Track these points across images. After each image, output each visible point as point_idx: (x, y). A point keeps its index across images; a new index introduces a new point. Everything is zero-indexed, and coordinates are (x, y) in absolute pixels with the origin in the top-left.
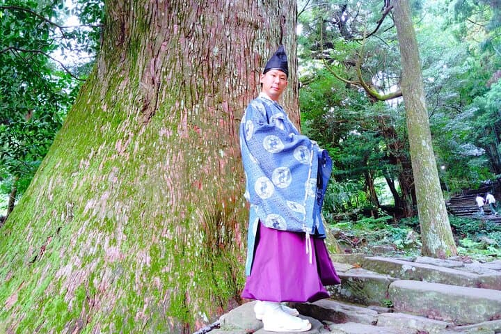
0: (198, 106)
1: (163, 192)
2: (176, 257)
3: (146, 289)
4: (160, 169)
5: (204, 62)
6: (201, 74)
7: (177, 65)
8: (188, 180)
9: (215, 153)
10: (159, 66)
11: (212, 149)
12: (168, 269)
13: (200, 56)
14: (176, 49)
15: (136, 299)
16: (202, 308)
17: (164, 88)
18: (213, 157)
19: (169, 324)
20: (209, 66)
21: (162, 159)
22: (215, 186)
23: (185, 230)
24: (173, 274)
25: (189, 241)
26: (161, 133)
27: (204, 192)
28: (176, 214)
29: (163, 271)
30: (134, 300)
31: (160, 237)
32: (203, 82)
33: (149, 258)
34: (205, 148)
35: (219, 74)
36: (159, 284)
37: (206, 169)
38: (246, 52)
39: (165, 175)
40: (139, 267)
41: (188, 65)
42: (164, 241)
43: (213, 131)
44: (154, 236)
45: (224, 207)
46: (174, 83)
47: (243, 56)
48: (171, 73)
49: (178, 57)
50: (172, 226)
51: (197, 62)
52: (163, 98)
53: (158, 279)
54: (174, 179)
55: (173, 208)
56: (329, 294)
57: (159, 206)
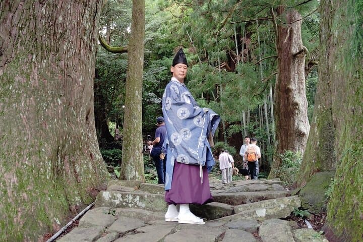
0: (45, 61)
1: (20, 127)
2: (35, 179)
3: (17, 201)
4: (16, 109)
5: (51, 27)
6: (49, 36)
7: (31, 24)
8: (38, 120)
9: (56, 101)
10: (15, 21)
11: (53, 97)
12: (30, 188)
13: (49, 20)
14: (31, 10)
15: (12, 209)
16: (55, 216)
17: (19, 41)
18: (54, 103)
19: (40, 226)
20: (55, 31)
21: (18, 101)
22: (56, 126)
23: (38, 159)
24: (35, 191)
25: (42, 167)
26: (17, 79)
27: (49, 130)
28: (32, 146)
29: (28, 189)
30: (11, 209)
31: (22, 163)
32: (49, 42)
33: (16, 179)
34: (49, 96)
35: (60, 37)
36: (26, 198)
37: (49, 112)
38: (79, 23)
39: (21, 114)
40: (10, 185)
41: (39, 26)
42: (25, 166)
43: (54, 82)
44: (17, 162)
45: (61, 143)
46: (27, 39)
47: (76, 27)
48: (25, 30)
49: (32, 18)
50: (29, 155)
51: (47, 26)
52: (18, 49)
53: (25, 194)
54: (28, 119)
55: (29, 141)
56: (130, 206)
57: (18, 139)
